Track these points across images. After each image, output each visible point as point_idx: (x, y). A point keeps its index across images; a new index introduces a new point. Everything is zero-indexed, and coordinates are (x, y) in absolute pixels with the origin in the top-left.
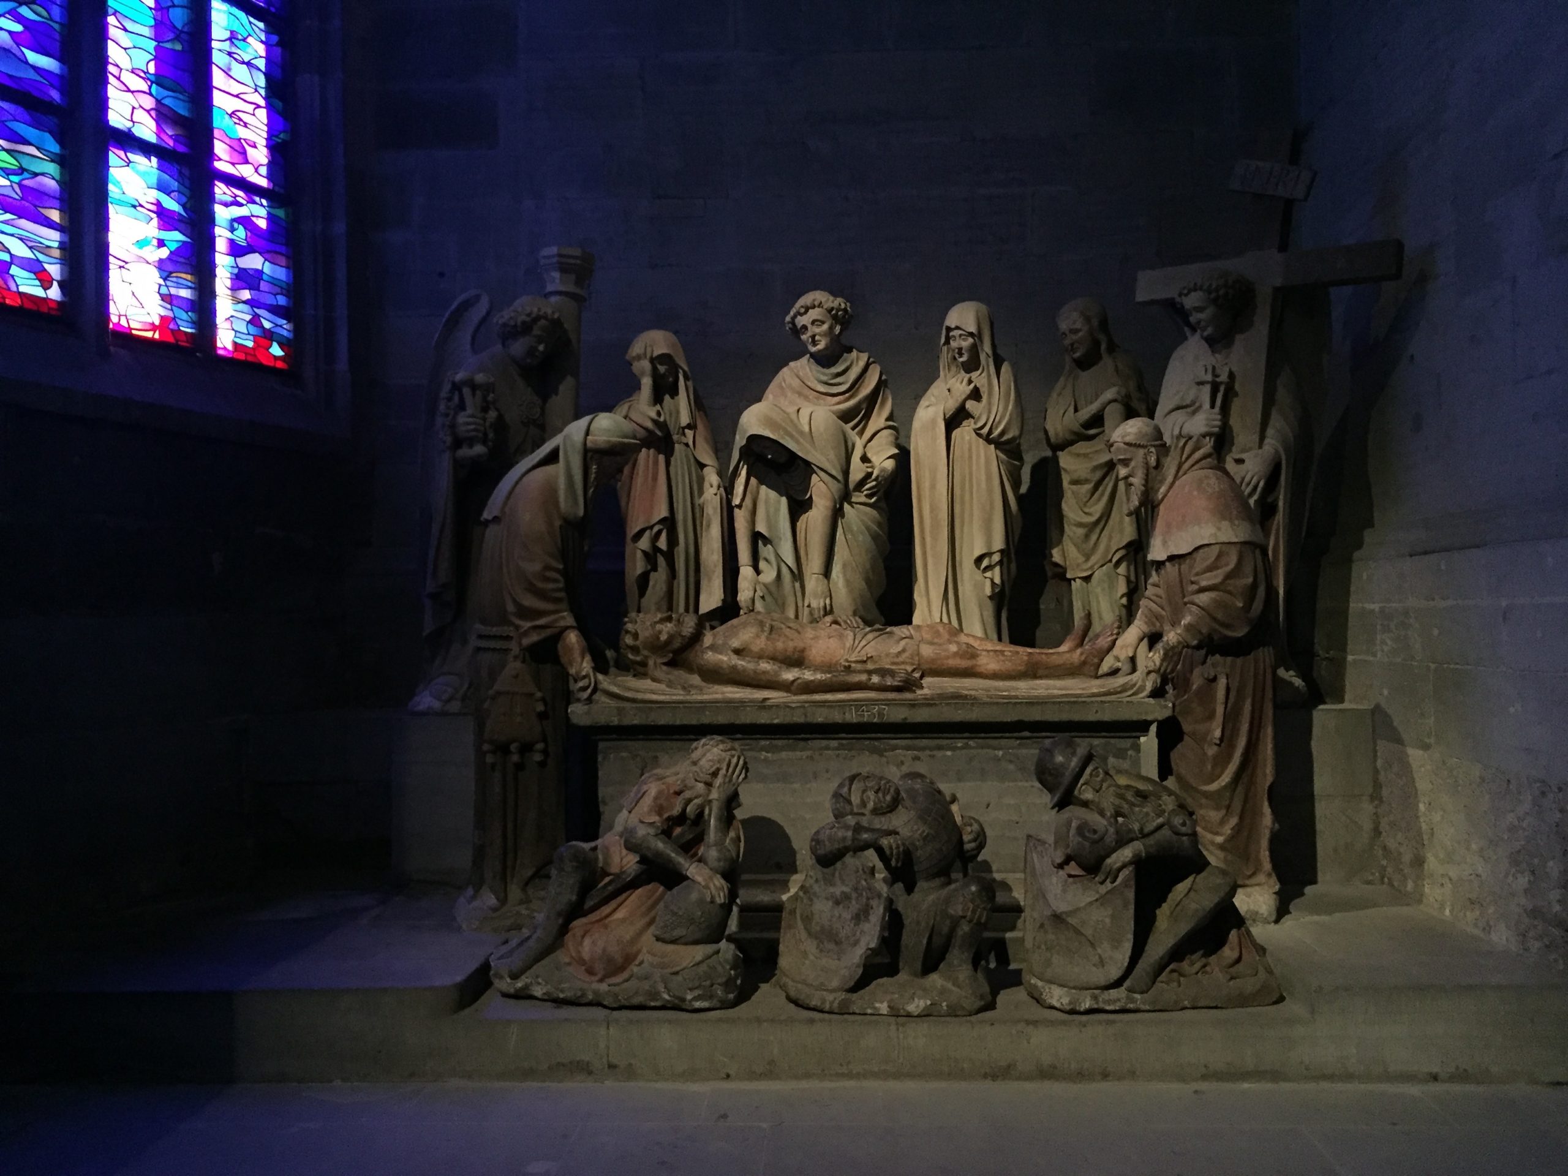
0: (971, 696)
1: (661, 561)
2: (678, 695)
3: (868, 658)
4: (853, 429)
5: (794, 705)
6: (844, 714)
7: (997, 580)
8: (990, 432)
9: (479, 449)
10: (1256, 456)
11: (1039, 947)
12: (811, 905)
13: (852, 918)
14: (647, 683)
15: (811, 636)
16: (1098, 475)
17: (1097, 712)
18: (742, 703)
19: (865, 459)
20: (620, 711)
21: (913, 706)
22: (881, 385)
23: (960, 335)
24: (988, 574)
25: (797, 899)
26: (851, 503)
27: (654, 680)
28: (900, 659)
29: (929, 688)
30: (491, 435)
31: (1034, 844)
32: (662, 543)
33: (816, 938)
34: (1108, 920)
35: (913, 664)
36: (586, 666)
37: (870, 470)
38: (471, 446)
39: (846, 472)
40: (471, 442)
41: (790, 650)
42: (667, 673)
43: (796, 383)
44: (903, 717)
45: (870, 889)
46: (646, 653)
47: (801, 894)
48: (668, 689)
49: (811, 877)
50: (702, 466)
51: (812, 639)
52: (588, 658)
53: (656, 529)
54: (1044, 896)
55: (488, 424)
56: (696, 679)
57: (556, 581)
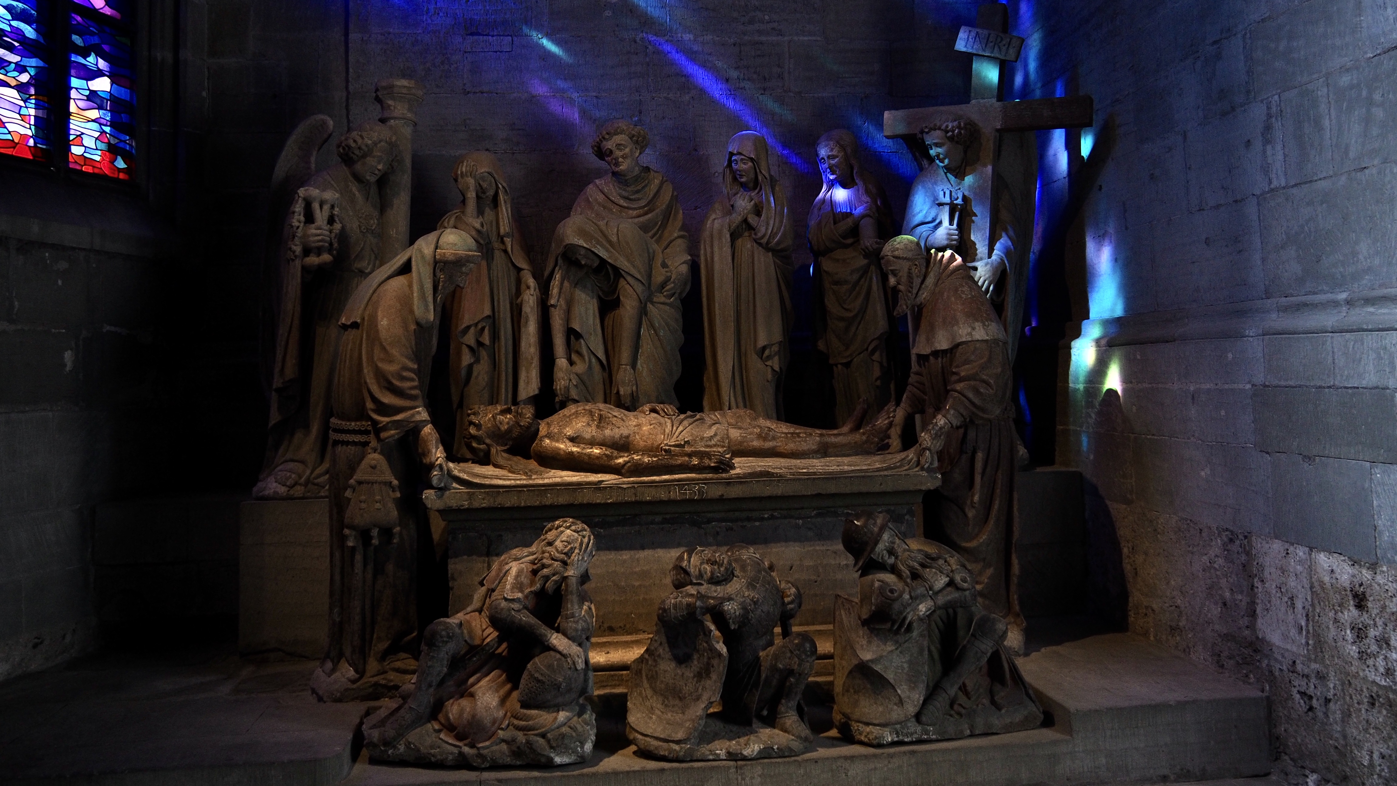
0: (777, 473)
1: (484, 354)
2: (521, 480)
3: (686, 442)
4: (652, 237)
5: (625, 486)
6: (670, 493)
7: (777, 368)
8: (768, 243)
9: (326, 257)
10: (986, 264)
11: (848, 691)
12: (655, 666)
13: (694, 676)
14: (491, 470)
15: (634, 423)
16: (855, 277)
17: (881, 484)
18: (579, 486)
19: (664, 265)
20: (470, 495)
21: (728, 484)
22: (673, 202)
23: (742, 160)
24: (769, 363)
25: (642, 661)
26: (652, 303)
27: (496, 466)
28: (713, 442)
29: (740, 467)
30: (336, 245)
31: (843, 602)
32: (486, 339)
33: (662, 695)
34: (906, 665)
35: (723, 447)
36: (438, 454)
37: (669, 274)
38: (319, 255)
39: (650, 276)
40: (319, 251)
41: (617, 436)
42: (509, 460)
43: (601, 198)
44: (720, 493)
45: (711, 650)
46: (488, 441)
47: (647, 656)
48: (510, 475)
49: (656, 641)
50: (519, 270)
51: (635, 426)
53: (480, 326)
54: (852, 648)
55: (333, 235)
57: (412, 380)
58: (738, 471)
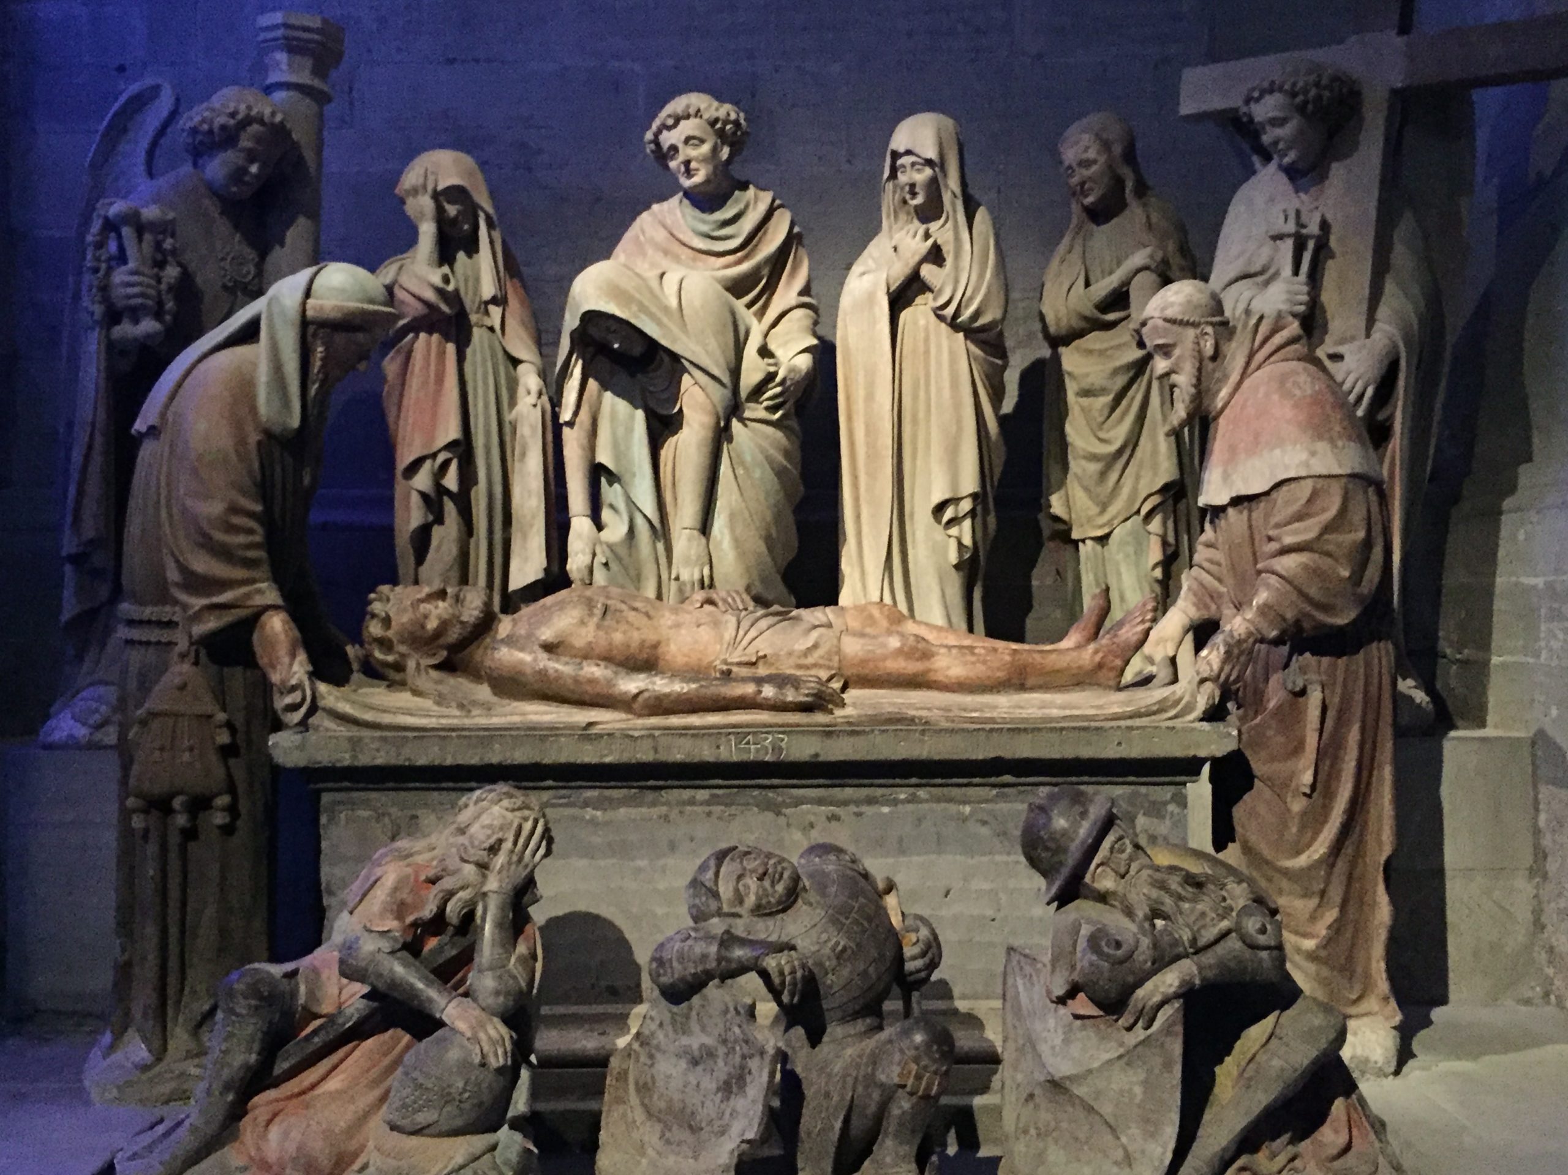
0: (920, 718)
1: (450, 507)
2: (452, 717)
3: (759, 658)
4: (749, 306)
5: (636, 734)
6: (718, 747)
7: (967, 541)
8: (957, 314)
9: (148, 326)
10: (1360, 350)
11: (1025, 1132)
12: (652, 1065)
13: (718, 1089)
14: (404, 698)
15: (669, 623)
16: (1121, 381)
17: (1119, 744)
18: (551, 732)
19: (765, 352)
20: (355, 744)
21: (828, 734)
22: (791, 241)
23: (913, 164)
24: (954, 531)
25: (629, 1055)
26: (742, 420)
27: (416, 693)
28: (810, 660)
29: (854, 705)
30: (170, 305)
31: (1019, 962)
32: (451, 481)
33: (659, 1120)
34: (1138, 1090)
35: (829, 668)
36: (298, 669)
37: (772, 369)
38: (136, 321)
39: (735, 372)
40: (135, 314)
41: (634, 645)
42: (439, 682)
43: (661, 235)
44: (812, 751)
45: (747, 1042)
46: (403, 649)
47: (636, 1046)
48: (436, 708)
49: (652, 1019)
50: (515, 362)
51: (670, 628)
52: (302, 657)
53: (441, 458)
54: (1034, 1047)
55: (163, 287)
56: (483, 692)
57: (250, 531)
58: (849, 711)
